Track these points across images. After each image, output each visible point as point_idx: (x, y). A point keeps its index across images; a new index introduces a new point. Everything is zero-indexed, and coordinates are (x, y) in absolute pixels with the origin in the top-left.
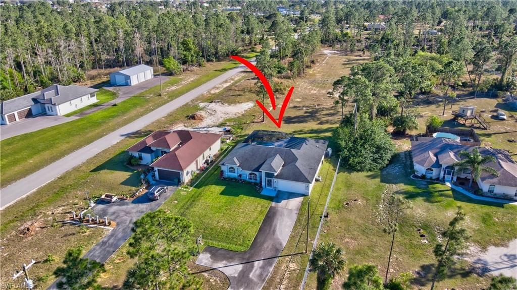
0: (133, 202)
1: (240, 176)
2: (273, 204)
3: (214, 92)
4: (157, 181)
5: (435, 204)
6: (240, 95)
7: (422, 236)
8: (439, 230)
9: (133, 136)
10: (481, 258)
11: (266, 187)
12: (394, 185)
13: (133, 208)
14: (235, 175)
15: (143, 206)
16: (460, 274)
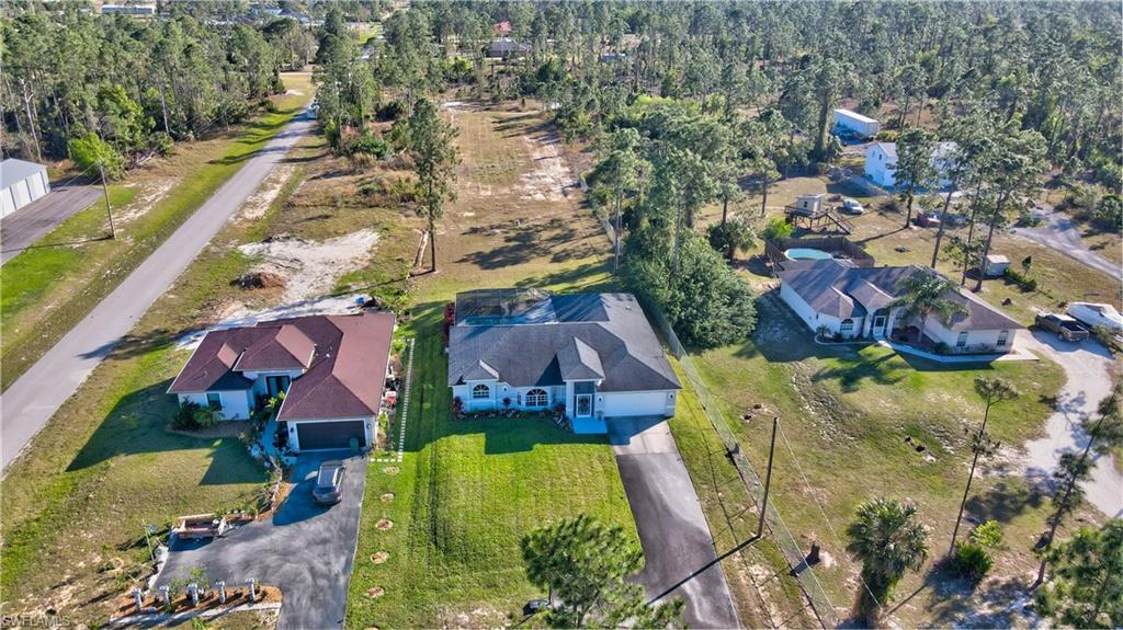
0: (278, 522)
1: (505, 401)
2: (618, 450)
3: (254, 216)
4: (296, 455)
5: (896, 384)
6: (327, 217)
7: (920, 449)
8: (938, 432)
9: (121, 352)
10: (1032, 466)
11: (575, 415)
12: (800, 363)
13: (291, 538)
14: (491, 401)
15: (313, 527)
16: (1026, 502)
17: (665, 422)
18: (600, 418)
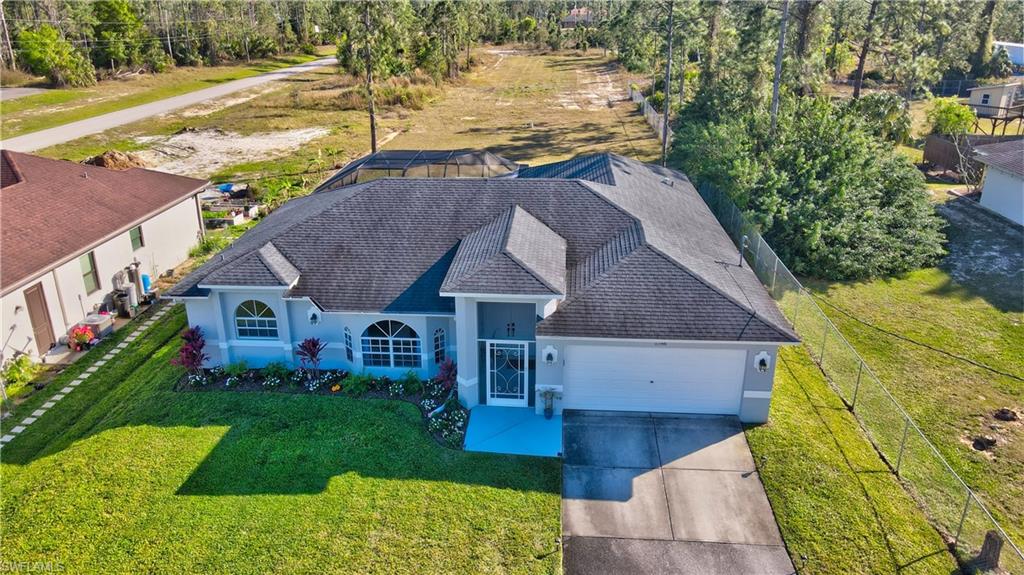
1: (311, 347)
3: (194, 115)
6: (280, 116)
11: (483, 399)
14: (279, 348)
17: (739, 439)
18: (549, 413)
